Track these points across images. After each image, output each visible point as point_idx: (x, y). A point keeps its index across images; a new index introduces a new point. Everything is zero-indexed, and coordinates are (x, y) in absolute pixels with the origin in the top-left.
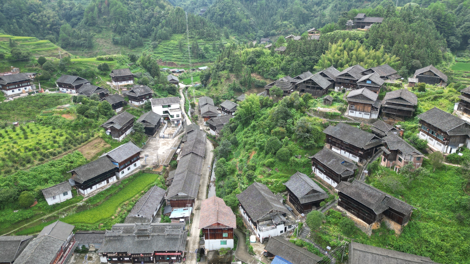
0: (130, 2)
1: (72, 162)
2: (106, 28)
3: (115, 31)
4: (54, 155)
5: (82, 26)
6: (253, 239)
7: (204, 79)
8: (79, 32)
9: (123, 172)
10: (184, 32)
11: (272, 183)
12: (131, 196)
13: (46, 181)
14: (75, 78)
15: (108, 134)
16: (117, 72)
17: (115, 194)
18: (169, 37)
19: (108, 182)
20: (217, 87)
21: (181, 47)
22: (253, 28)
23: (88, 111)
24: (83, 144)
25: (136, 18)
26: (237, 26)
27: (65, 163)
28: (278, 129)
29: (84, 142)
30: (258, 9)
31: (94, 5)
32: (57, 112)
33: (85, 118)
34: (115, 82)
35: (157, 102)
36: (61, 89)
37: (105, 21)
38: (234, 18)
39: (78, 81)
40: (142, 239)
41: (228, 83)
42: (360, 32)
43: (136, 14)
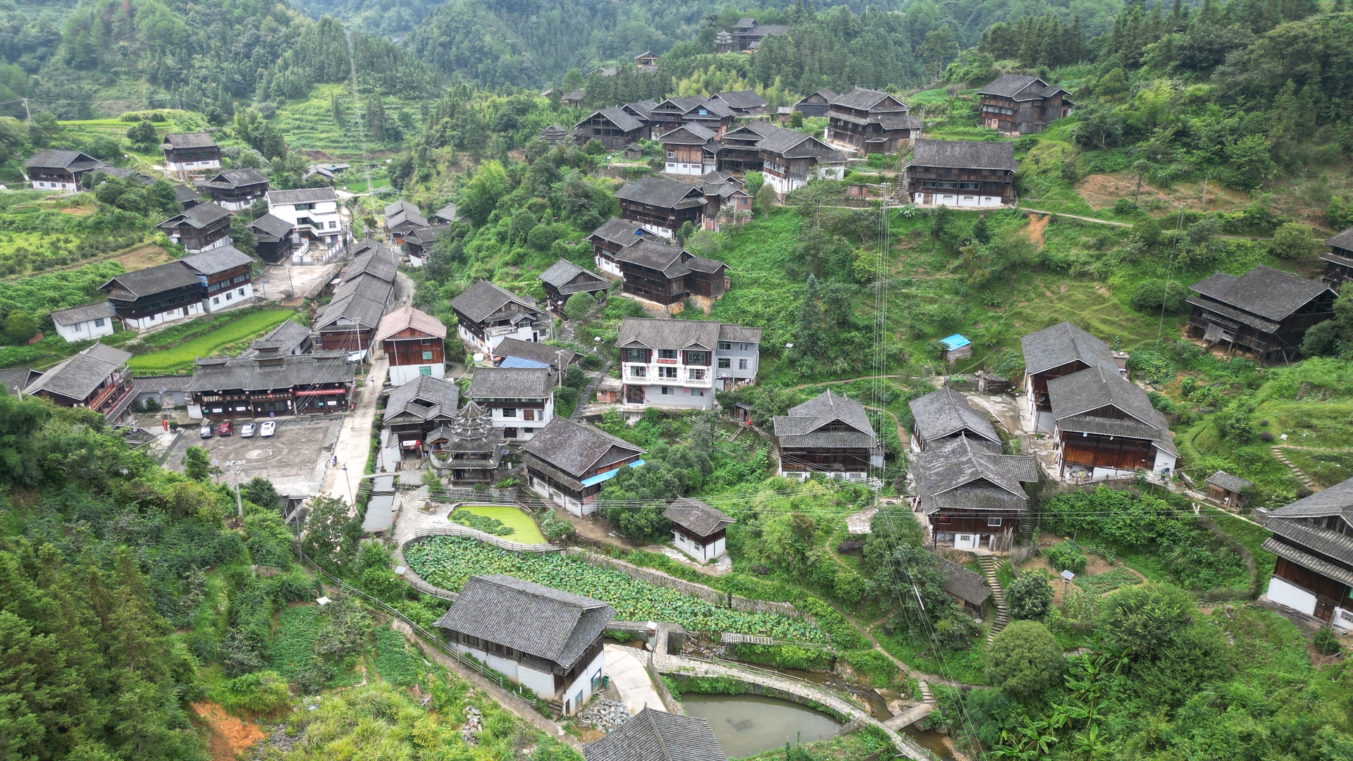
0: (190, 5)
1: (104, 276)
2: (125, 73)
3: (153, 79)
4: (64, 262)
5: (56, 69)
6: (478, 357)
7: (398, 173)
8: (51, 85)
9: (217, 301)
10: (344, 79)
11: (520, 289)
12: (237, 335)
13: (54, 302)
14: (73, 155)
15: (175, 241)
16: (180, 140)
17: (203, 334)
18: (304, 89)
19: (186, 313)
20: (429, 184)
21: (339, 113)
22: (530, 78)
23: (125, 196)
24: (121, 251)
25: (209, 47)
26: (488, 72)
27: (90, 276)
28: (534, 200)
29: (122, 247)
30: (542, 31)
31: (92, 14)
32: (48, 206)
33: (118, 211)
34: (175, 161)
35: (281, 196)
36: (36, 184)
37: (125, 55)
38: (482, 52)
39: (82, 164)
40: (268, 369)
41: (454, 174)
42: (742, 57)
43: (209, 38)
